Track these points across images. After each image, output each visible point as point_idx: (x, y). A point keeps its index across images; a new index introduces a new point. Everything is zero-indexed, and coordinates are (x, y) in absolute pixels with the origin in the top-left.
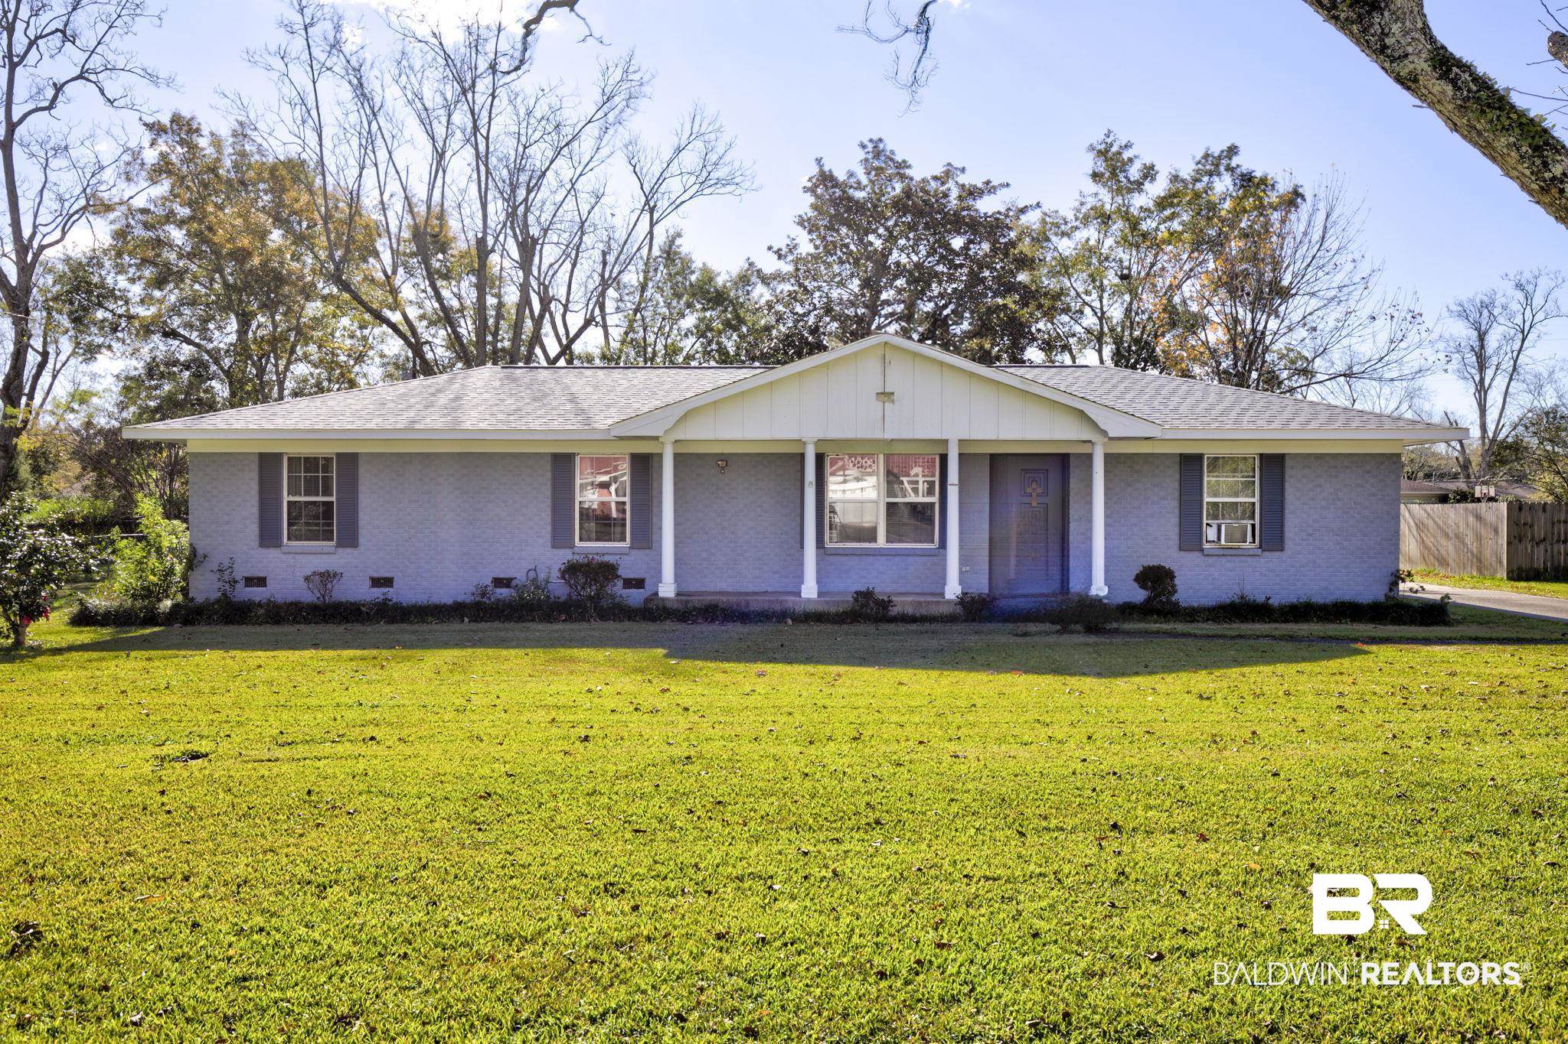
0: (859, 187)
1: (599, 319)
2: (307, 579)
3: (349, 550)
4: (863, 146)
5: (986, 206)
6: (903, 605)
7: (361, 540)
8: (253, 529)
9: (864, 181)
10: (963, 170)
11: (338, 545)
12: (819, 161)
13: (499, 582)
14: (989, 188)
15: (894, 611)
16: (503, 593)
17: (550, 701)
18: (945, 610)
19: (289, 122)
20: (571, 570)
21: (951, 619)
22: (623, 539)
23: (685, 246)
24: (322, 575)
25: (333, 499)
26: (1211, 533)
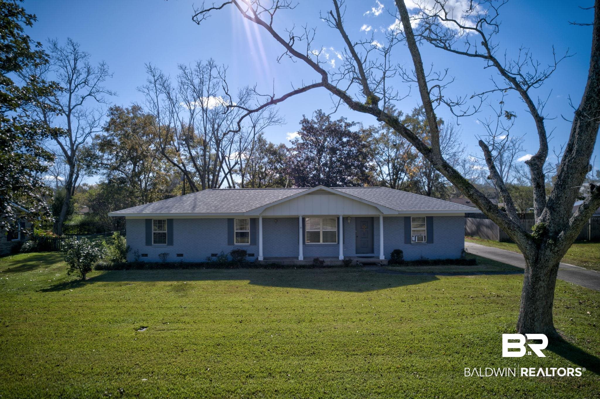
0: (315, 123)
1: (239, 162)
2: (159, 255)
3: (171, 246)
4: (316, 112)
5: (353, 129)
6: (327, 262)
7: (174, 243)
8: (144, 241)
9: (316, 121)
10: (346, 119)
11: (168, 245)
12: (304, 116)
13: (213, 255)
14: (353, 124)
15: (325, 264)
16: (214, 259)
17: (231, 305)
18: (339, 263)
19: (149, 107)
20: (234, 253)
21: (340, 266)
22: (248, 242)
23: (264, 137)
24: (163, 254)
25: (166, 232)
26: (413, 239)
